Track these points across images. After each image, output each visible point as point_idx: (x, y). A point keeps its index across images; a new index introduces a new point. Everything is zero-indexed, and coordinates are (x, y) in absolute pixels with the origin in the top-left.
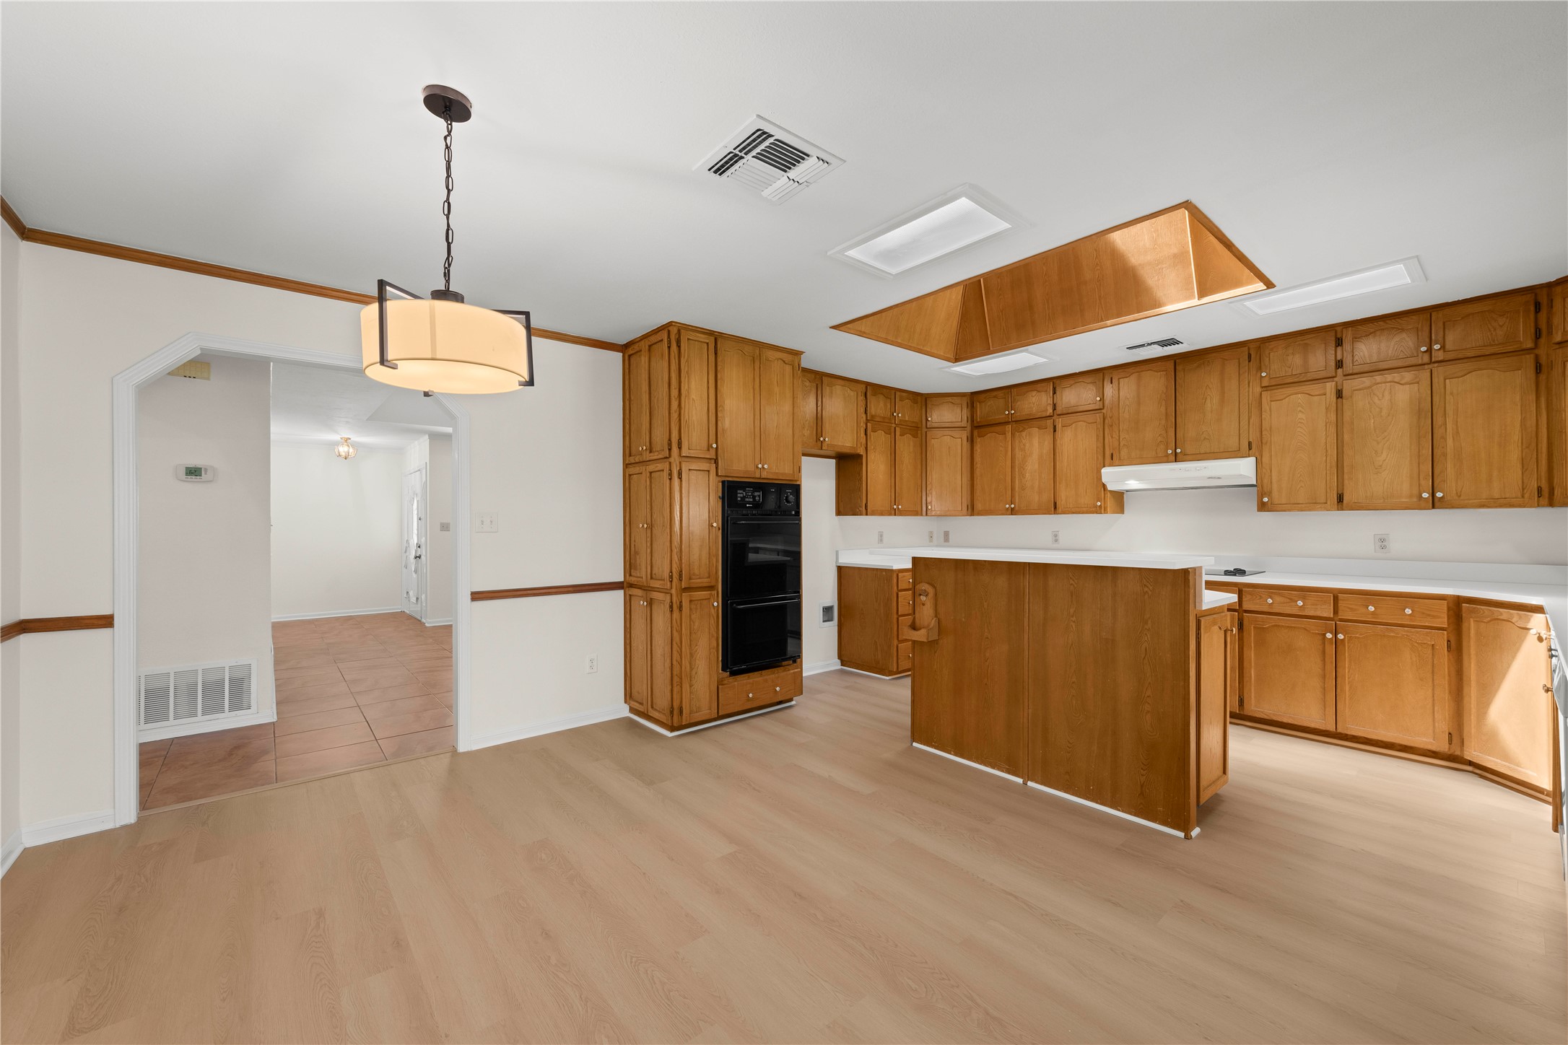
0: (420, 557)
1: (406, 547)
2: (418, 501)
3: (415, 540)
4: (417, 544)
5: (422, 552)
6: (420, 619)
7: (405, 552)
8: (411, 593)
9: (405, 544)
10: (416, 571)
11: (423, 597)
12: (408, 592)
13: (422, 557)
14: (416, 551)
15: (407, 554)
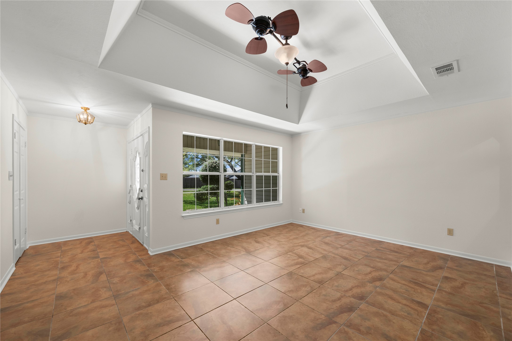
0: (142, 198)
1: (130, 190)
2: (140, 158)
3: (138, 186)
4: (140, 189)
5: (145, 195)
6: (142, 244)
7: (129, 193)
8: (134, 222)
9: (129, 188)
10: (138, 208)
11: (145, 228)
12: (131, 220)
13: (144, 199)
14: (139, 194)
15: (131, 194)
